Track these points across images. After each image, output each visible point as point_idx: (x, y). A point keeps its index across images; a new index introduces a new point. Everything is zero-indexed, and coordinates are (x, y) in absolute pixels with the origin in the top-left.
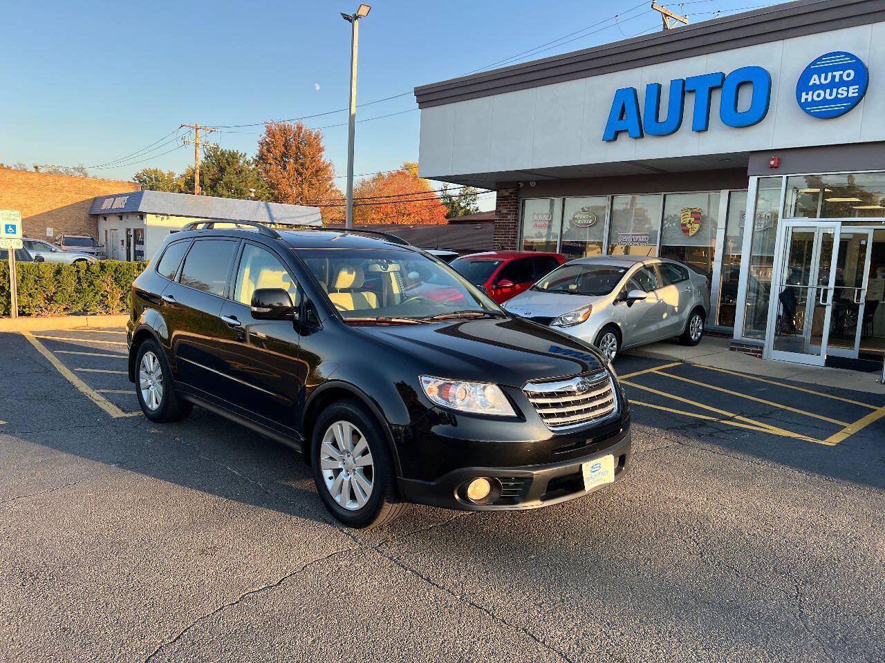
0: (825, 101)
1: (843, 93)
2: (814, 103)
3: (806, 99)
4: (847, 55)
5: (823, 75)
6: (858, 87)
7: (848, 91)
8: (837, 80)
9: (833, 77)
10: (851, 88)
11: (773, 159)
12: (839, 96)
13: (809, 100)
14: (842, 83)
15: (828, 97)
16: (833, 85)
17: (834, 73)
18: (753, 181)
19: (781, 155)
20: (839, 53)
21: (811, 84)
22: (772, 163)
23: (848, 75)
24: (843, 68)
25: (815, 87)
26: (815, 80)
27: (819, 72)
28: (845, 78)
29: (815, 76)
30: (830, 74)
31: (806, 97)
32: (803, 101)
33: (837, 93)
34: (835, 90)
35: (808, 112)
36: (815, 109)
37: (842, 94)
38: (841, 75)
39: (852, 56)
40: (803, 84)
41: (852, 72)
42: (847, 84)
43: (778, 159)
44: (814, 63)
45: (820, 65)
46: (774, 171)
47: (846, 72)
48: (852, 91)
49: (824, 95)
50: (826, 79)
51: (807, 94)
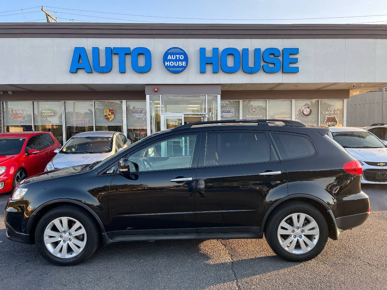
0: (174, 66)
2: (170, 66)
3: (167, 65)
4: (181, 49)
5: (172, 56)
6: (185, 62)
7: (182, 63)
8: (178, 58)
9: (176, 57)
10: (183, 62)
11: (156, 88)
12: (179, 65)
13: (168, 65)
14: (180, 60)
15: (175, 65)
16: (176, 60)
17: (176, 56)
18: (148, 97)
19: (159, 87)
20: (177, 48)
21: (168, 59)
22: (156, 89)
24: (180, 54)
25: (170, 60)
26: (169, 57)
27: (171, 54)
28: (181, 58)
29: (169, 56)
30: (175, 56)
31: (167, 64)
32: (166, 65)
33: (179, 64)
34: (177, 62)
35: (169, 70)
36: (171, 69)
37: (180, 65)
38: (179, 57)
39: (183, 50)
40: (165, 59)
41: (183, 57)
42: (182, 61)
43: (157, 88)
44: (168, 50)
45: (170, 51)
46: (156, 93)
47: (181, 56)
48: (184, 64)
49: (174, 64)
50: (174, 58)
51: (167, 62)
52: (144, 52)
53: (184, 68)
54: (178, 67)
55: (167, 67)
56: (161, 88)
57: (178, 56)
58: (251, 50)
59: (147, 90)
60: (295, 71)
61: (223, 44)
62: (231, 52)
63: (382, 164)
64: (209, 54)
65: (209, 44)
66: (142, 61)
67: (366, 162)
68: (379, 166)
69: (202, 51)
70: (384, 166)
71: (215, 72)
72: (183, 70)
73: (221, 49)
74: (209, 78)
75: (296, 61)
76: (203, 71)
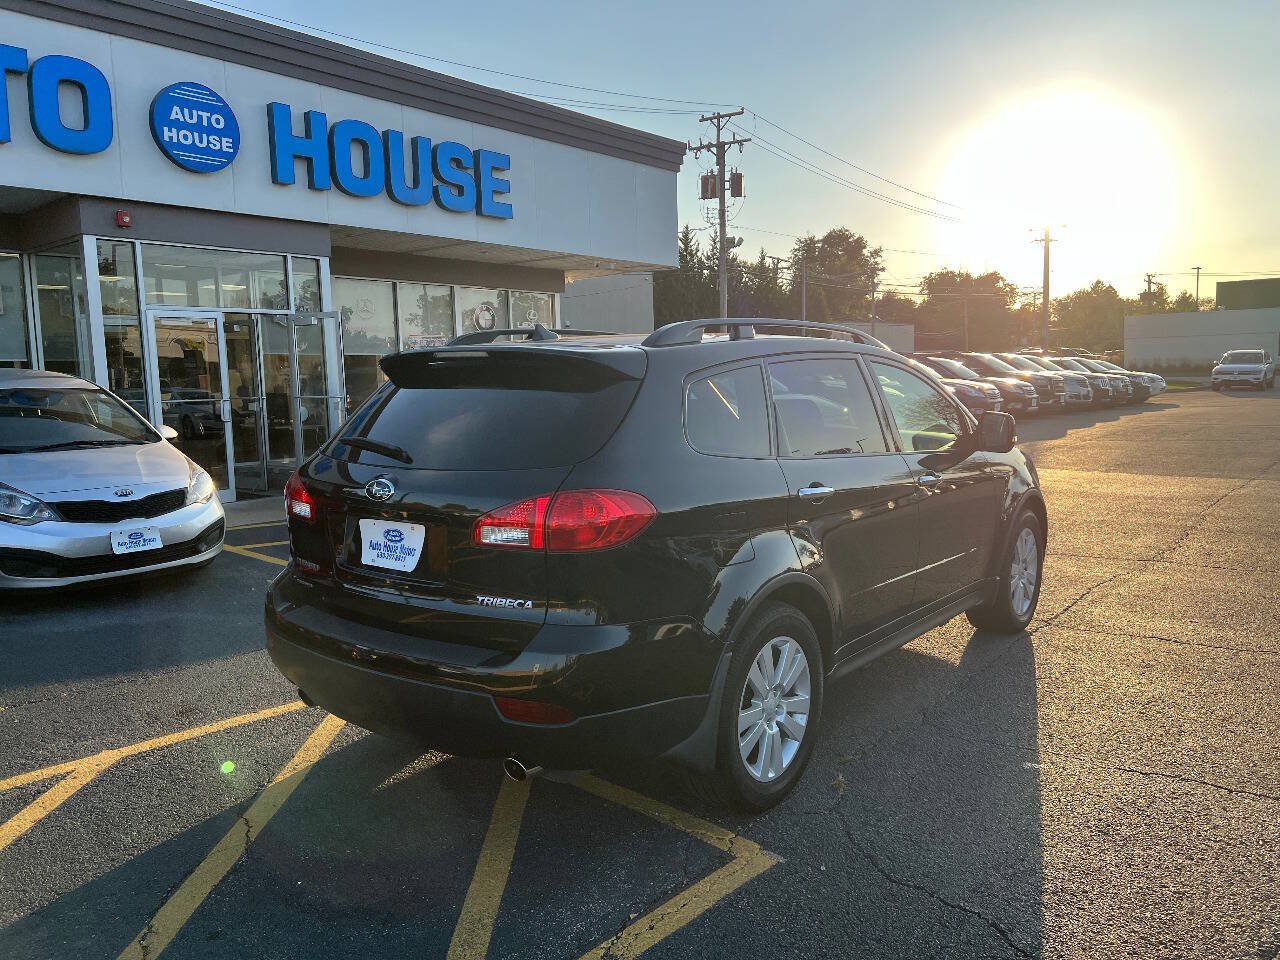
0: (193, 148)
1: (215, 143)
2: (180, 146)
4: (213, 94)
5: (186, 111)
6: (231, 140)
7: (220, 142)
8: (205, 123)
9: (200, 118)
10: (224, 140)
11: (126, 215)
12: (211, 146)
13: (175, 140)
14: (210, 130)
15: (197, 143)
16: (198, 128)
17: (200, 113)
18: (90, 241)
19: (139, 211)
20: (203, 87)
21: (172, 118)
22: (127, 219)
23: (218, 121)
25: (179, 125)
27: (183, 104)
28: (214, 124)
29: (176, 109)
30: (194, 112)
31: (170, 134)
32: (166, 138)
33: (208, 141)
34: (204, 136)
36: (184, 156)
37: (215, 145)
38: (209, 119)
41: (222, 120)
42: (220, 133)
43: (132, 216)
44: (171, 88)
45: (179, 94)
47: (215, 116)
48: (226, 144)
49: (190, 138)
50: (191, 117)
51: (170, 131)
52: (85, 81)
54: (207, 151)
55: (170, 148)
56: (140, 216)
57: (205, 115)
60: (503, 214)
62: (359, 132)
65: (301, 96)
66: (70, 110)
72: (223, 166)
74: (297, 203)
75: (504, 188)
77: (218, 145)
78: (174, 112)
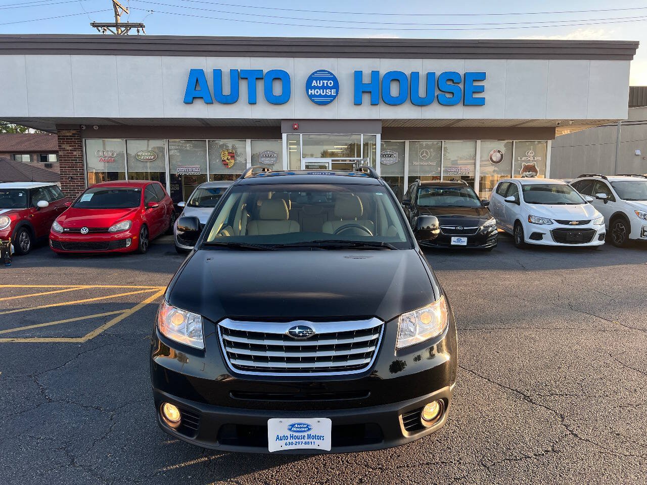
0: (320, 96)
1: (328, 92)
2: (315, 96)
3: (311, 93)
4: (329, 73)
5: (318, 81)
6: (335, 90)
7: (331, 92)
8: (325, 85)
9: (323, 83)
10: (332, 90)
12: (327, 94)
13: (313, 94)
14: (327, 87)
15: (322, 94)
16: (323, 88)
17: (323, 81)
18: (284, 136)
19: (299, 123)
20: (324, 71)
21: (313, 85)
22: (296, 126)
23: (331, 83)
24: (328, 79)
25: (315, 88)
26: (314, 83)
27: (317, 79)
28: (329, 85)
29: (314, 81)
30: (321, 81)
31: (311, 92)
33: (326, 92)
34: (325, 90)
35: (313, 101)
36: (316, 99)
38: (327, 83)
39: (332, 74)
40: (309, 86)
42: (331, 88)
43: (297, 125)
44: (313, 74)
45: (316, 75)
46: (296, 131)
47: (329, 82)
49: (320, 92)
50: (320, 84)
51: (311, 90)
52: (281, 76)
53: (334, 97)
54: (326, 96)
55: (311, 97)
56: (301, 124)
57: (325, 82)
58: (423, 73)
59: (283, 126)
60: (480, 103)
61: (385, 66)
62: (395, 77)
63: (575, 223)
64: (366, 80)
65: (367, 65)
66: (277, 89)
67: (556, 220)
68: (571, 225)
69: (358, 75)
70: (577, 225)
71: (374, 104)
72: (332, 101)
73: (383, 72)
74: (365, 112)
75: (481, 90)
76: (358, 103)
77: (330, 93)
78: (313, 83)
